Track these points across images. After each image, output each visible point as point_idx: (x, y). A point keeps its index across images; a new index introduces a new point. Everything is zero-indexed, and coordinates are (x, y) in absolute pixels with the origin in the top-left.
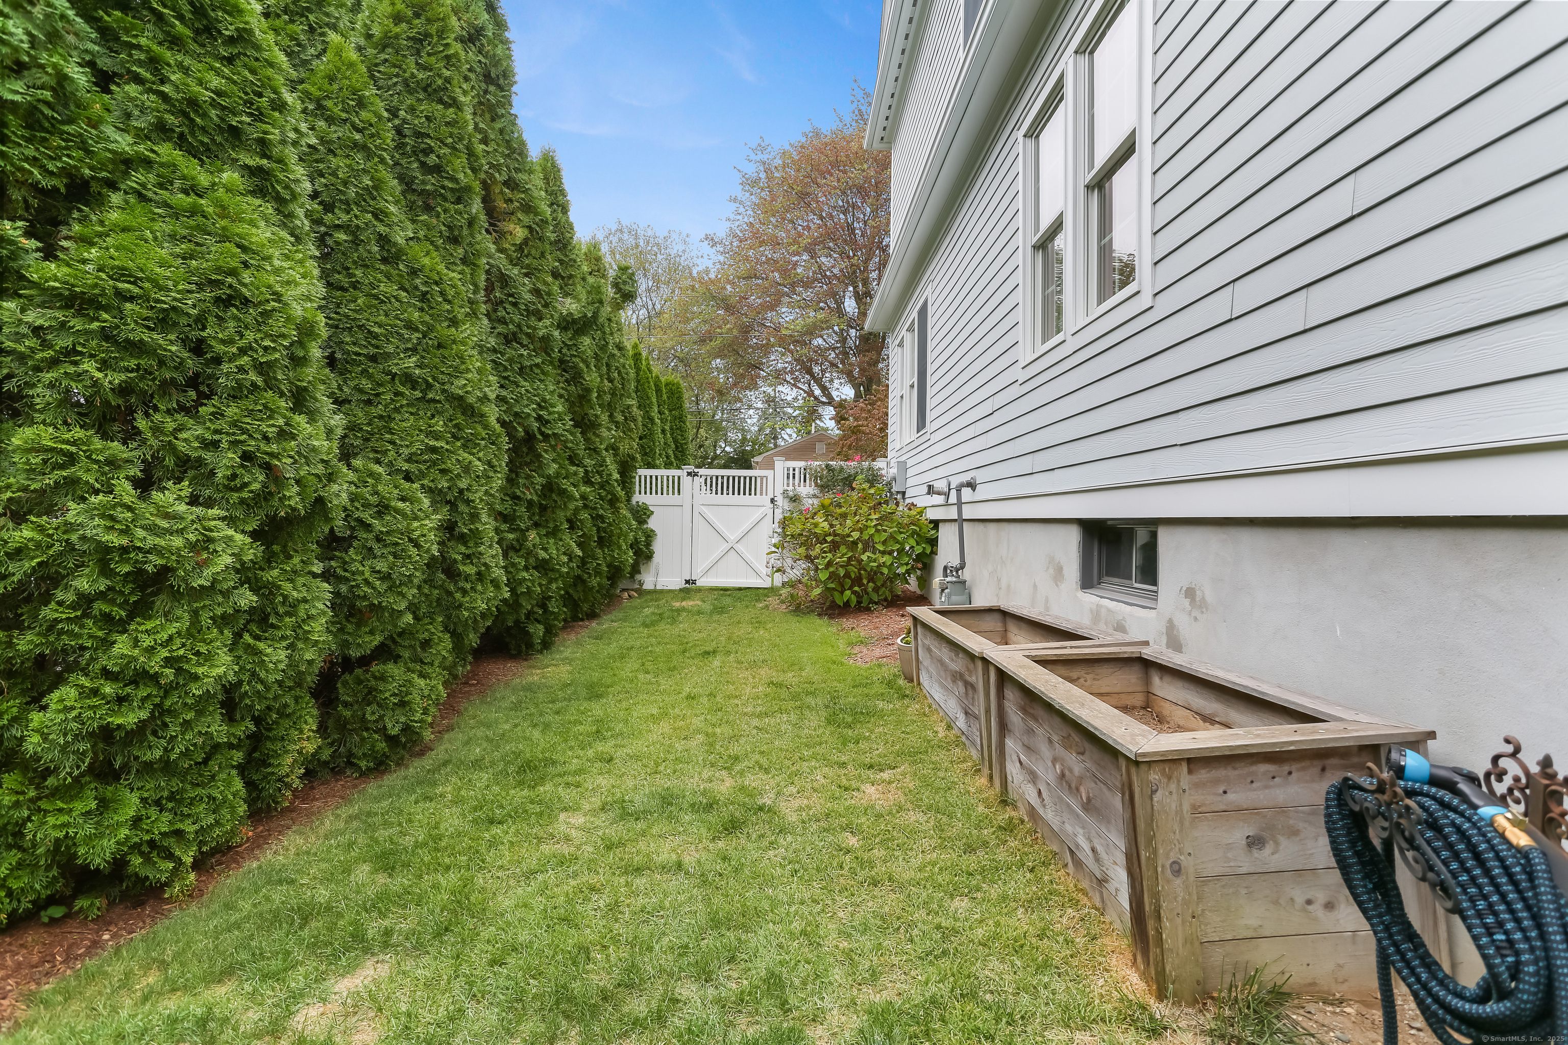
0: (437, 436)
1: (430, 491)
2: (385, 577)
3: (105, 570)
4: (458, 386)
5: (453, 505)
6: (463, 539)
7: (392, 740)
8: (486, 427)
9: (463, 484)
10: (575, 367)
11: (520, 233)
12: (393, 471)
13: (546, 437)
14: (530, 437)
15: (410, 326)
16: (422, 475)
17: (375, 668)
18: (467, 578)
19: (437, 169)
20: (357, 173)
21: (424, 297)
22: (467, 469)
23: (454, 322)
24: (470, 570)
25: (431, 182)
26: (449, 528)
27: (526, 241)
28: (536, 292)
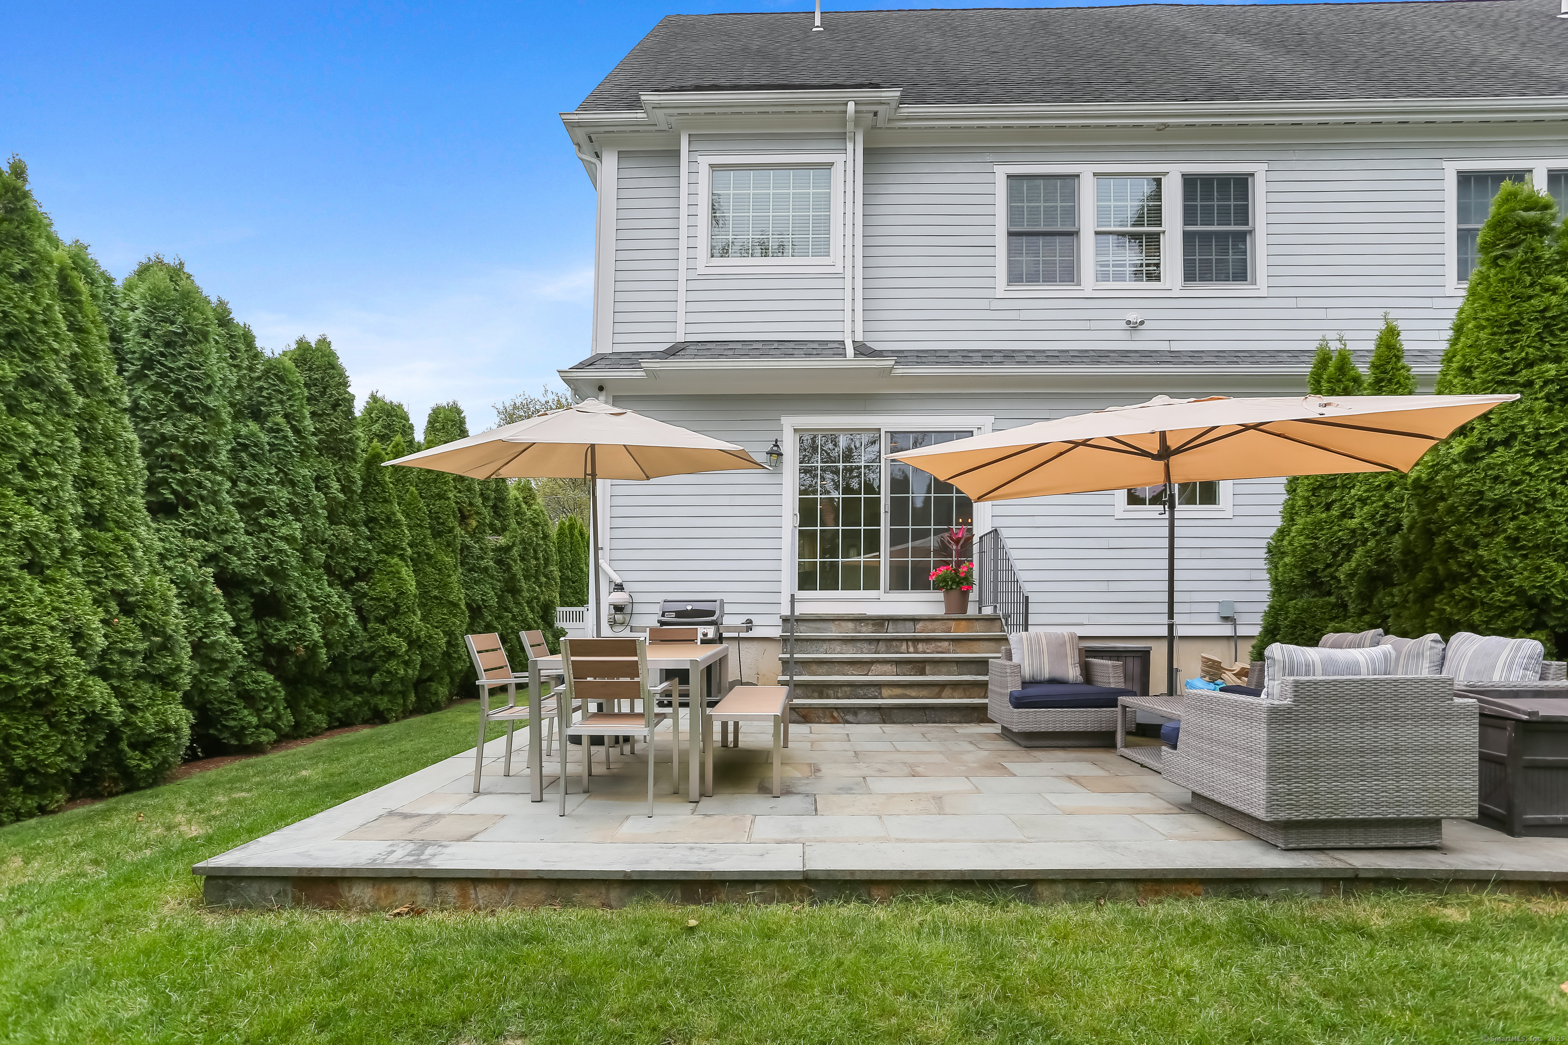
0: (444, 614)
1: (443, 631)
2: (431, 656)
3: (385, 651)
4: (452, 598)
5: (450, 636)
6: (453, 646)
7: (433, 704)
8: (460, 609)
9: (453, 628)
10: (508, 564)
11: (474, 524)
12: (433, 626)
13: (486, 607)
14: (479, 607)
15: (436, 580)
16: (441, 627)
17: (428, 683)
18: (455, 658)
19: (443, 523)
20: (418, 535)
21: (439, 570)
22: (454, 624)
23: (449, 576)
24: (456, 656)
25: (441, 528)
26: (449, 643)
27: (477, 527)
28: (481, 549)
